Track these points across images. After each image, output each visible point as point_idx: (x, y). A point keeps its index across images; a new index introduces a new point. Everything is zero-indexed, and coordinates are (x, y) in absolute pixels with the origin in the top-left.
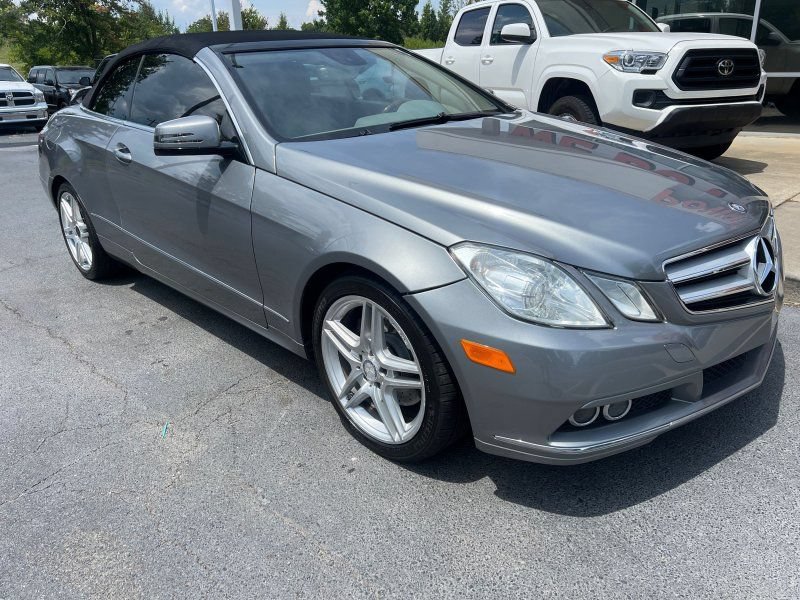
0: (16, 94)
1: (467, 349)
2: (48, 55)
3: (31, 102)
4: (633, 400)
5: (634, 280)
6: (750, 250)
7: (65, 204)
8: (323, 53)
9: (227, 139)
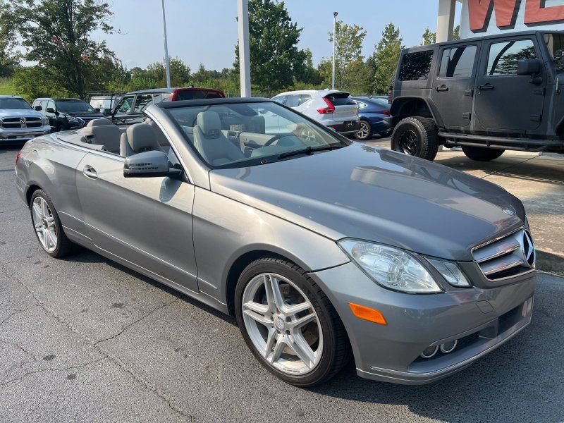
0: (28, 119)
1: (354, 310)
2: (45, 91)
3: (40, 125)
4: (458, 340)
5: (455, 261)
6: (520, 239)
7: (35, 206)
8: (229, 107)
9: (172, 167)
